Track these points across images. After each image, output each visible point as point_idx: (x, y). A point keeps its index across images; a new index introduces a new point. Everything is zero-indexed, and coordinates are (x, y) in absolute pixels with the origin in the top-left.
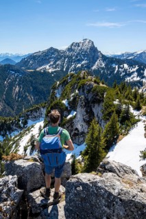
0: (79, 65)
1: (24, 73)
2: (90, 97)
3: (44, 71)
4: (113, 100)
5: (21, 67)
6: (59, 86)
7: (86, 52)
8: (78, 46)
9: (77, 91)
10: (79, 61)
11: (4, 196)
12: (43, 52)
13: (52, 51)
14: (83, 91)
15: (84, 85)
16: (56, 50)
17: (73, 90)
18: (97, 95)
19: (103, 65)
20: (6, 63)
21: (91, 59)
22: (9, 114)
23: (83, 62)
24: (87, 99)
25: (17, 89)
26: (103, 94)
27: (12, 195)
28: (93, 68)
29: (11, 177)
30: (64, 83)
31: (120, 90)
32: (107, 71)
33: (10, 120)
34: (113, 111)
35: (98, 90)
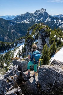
0: (39, 20)
1: (16, 24)
2: (44, 34)
3: (24, 23)
4: (54, 36)
5: (15, 21)
6: (31, 29)
7: (42, 14)
8: (39, 12)
9: (38, 32)
10: (39, 18)
11: (14, 73)
12: (24, 14)
13: (28, 14)
14: (41, 31)
15: (41, 29)
16: (29, 14)
17: (37, 31)
18: (47, 33)
19: (50, 20)
20: (8, 19)
21: (45, 18)
22: (10, 41)
23: (41, 19)
24: (43, 35)
25: (13, 31)
26: (49, 33)
27: (17, 73)
28: (45, 22)
29: (16, 66)
30: (33, 28)
31: (57, 31)
32: (52, 23)
33: (10, 44)
34: (54, 40)
35: (47, 31)
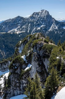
0: (39, 28)
3: (13, 33)
6: (21, 44)
7: (44, 19)
8: (38, 15)
10: (39, 25)
12: (13, 19)
13: (19, 18)
16: (22, 18)
19: (57, 28)
21: (48, 24)
23: (42, 26)
26: (51, 51)
28: (49, 30)
30: (25, 42)
32: (60, 32)
